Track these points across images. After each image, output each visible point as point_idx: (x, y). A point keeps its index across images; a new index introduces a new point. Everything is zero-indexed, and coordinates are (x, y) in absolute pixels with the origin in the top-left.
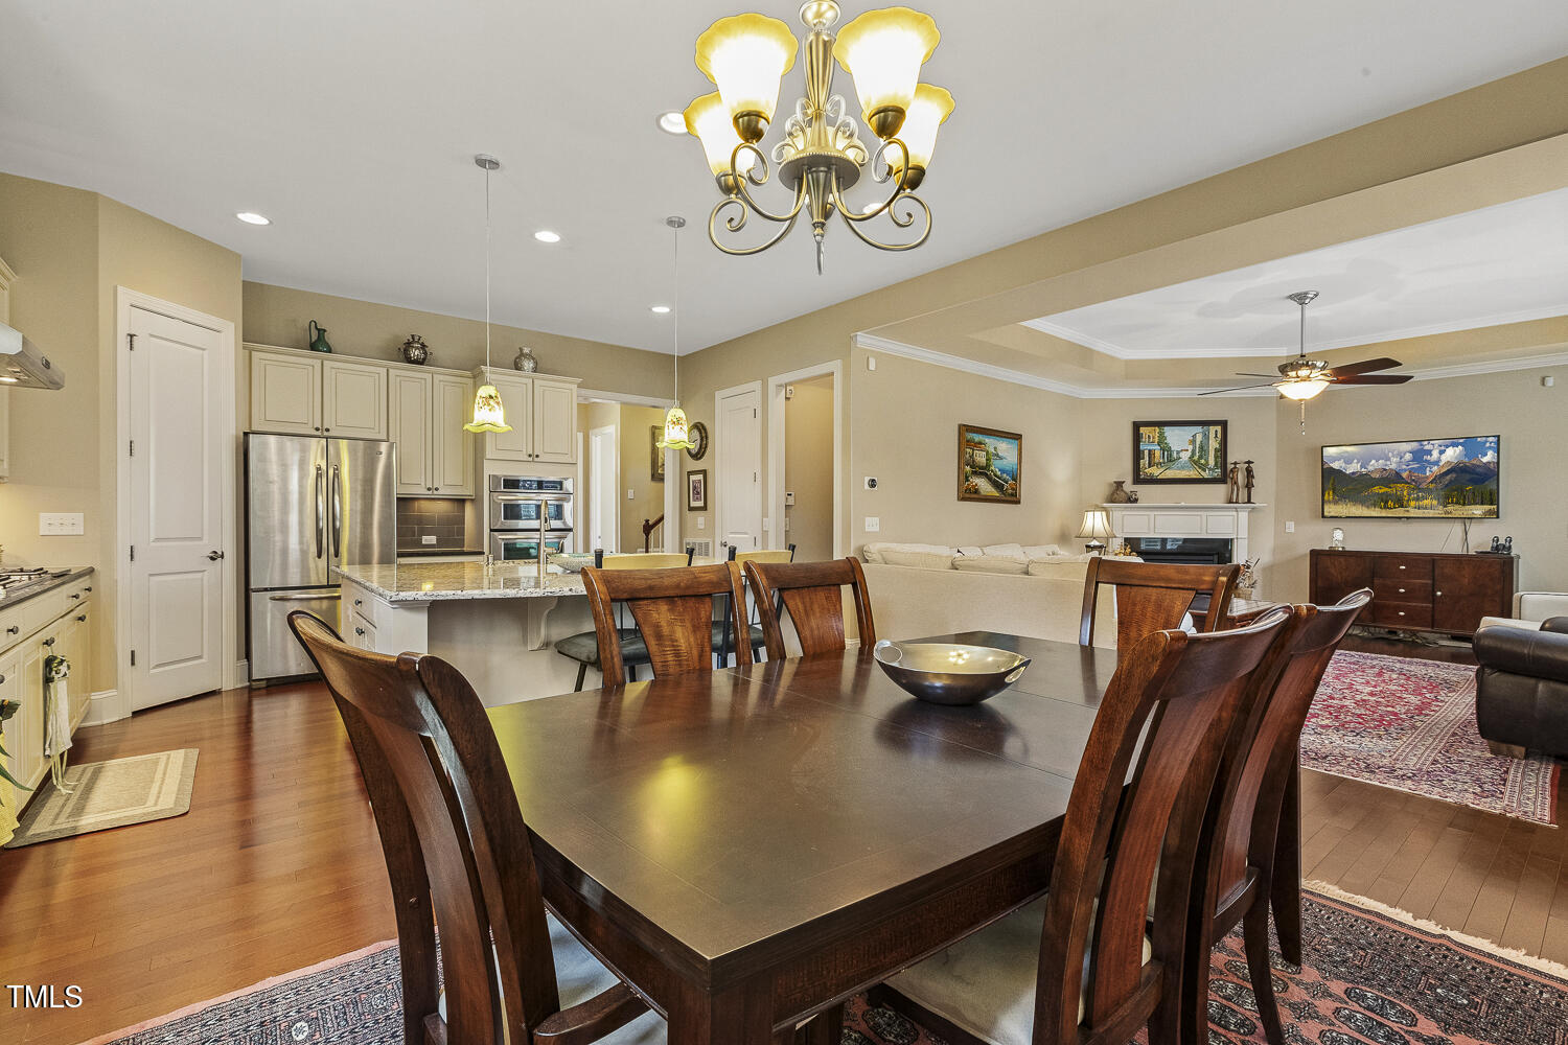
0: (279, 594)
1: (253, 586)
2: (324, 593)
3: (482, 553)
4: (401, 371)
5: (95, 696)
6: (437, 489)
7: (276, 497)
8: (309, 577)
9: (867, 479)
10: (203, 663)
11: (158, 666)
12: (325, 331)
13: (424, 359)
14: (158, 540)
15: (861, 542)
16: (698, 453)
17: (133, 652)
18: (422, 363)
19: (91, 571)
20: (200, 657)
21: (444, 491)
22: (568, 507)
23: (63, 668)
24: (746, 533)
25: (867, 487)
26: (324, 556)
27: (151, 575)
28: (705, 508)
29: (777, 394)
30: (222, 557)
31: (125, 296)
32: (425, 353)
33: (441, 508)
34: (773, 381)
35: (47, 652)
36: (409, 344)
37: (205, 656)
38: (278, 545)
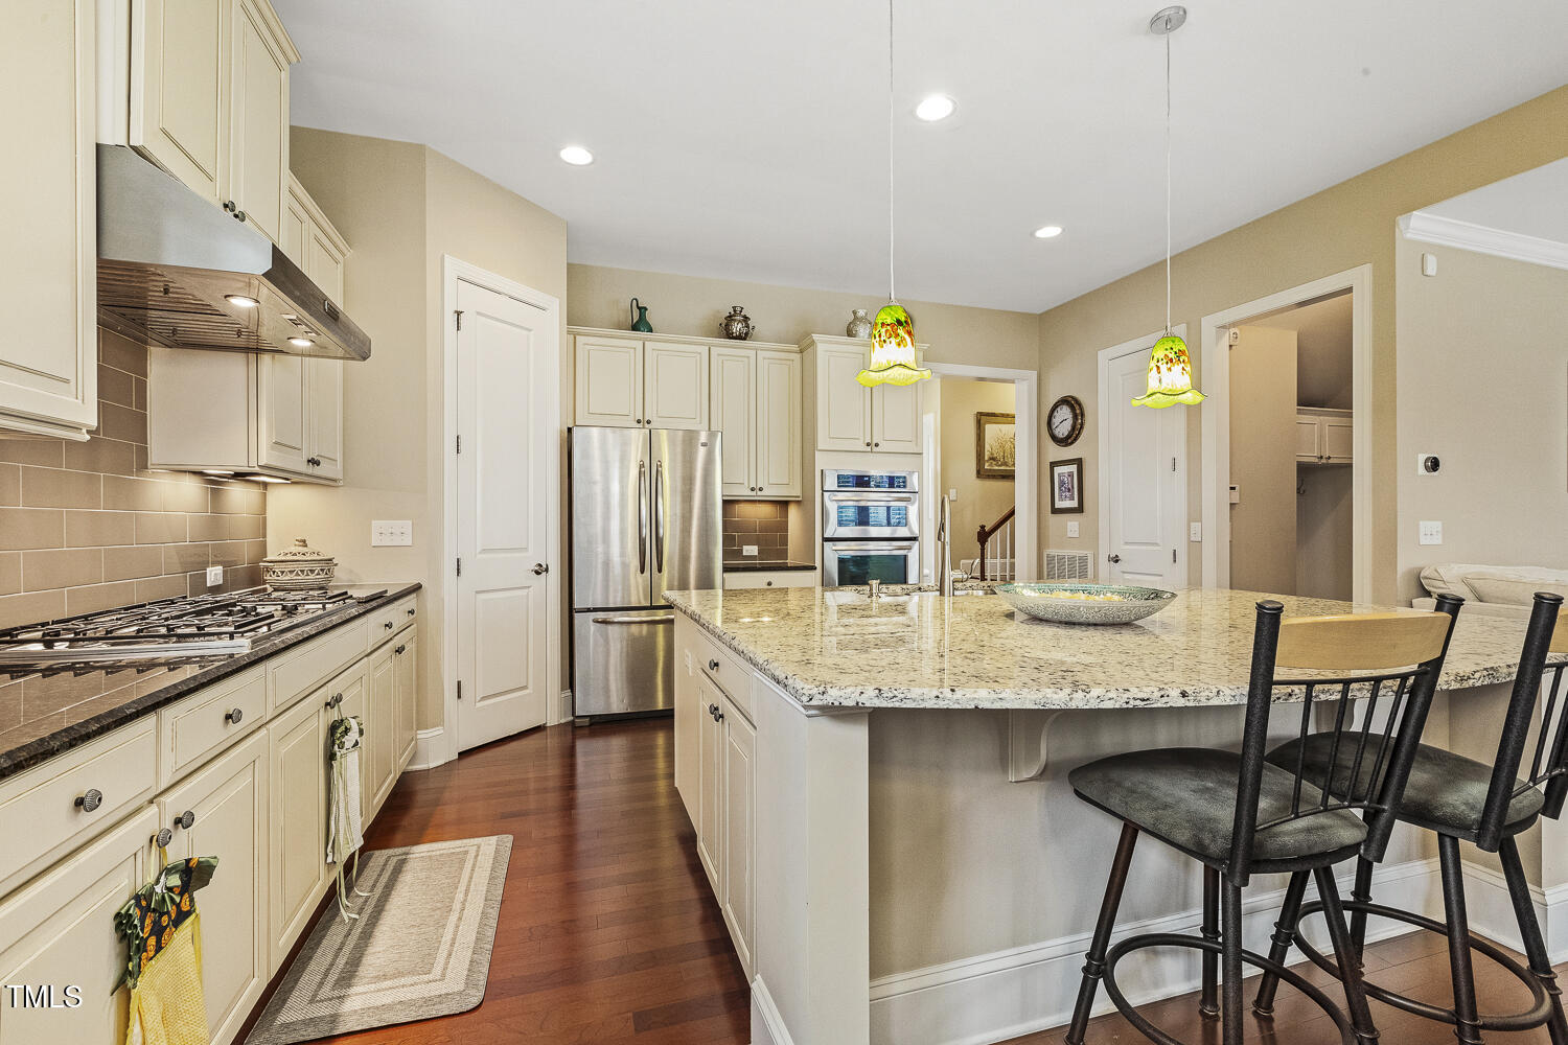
0: (601, 615)
1: (576, 606)
2: (644, 616)
3: (814, 568)
4: (725, 348)
5: (422, 734)
6: (761, 489)
7: (599, 498)
8: (629, 595)
9: (1422, 458)
10: (529, 694)
11: (483, 698)
12: (646, 309)
13: (747, 334)
14: (484, 551)
15: (1416, 563)
16: (1069, 437)
17: (459, 683)
18: (745, 339)
19: (417, 588)
20: (525, 687)
21: (770, 492)
22: (913, 511)
23: (353, 736)
24: (1157, 544)
25: (1421, 470)
26: (647, 573)
27: (477, 592)
28: (1080, 509)
29: (1219, 338)
30: (547, 570)
31: (453, 266)
32: (748, 326)
33: (764, 512)
34: (1209, 323)
35: (334, 715)
36: (730, 318)
37: (530, 686)
38: (600, 559)
